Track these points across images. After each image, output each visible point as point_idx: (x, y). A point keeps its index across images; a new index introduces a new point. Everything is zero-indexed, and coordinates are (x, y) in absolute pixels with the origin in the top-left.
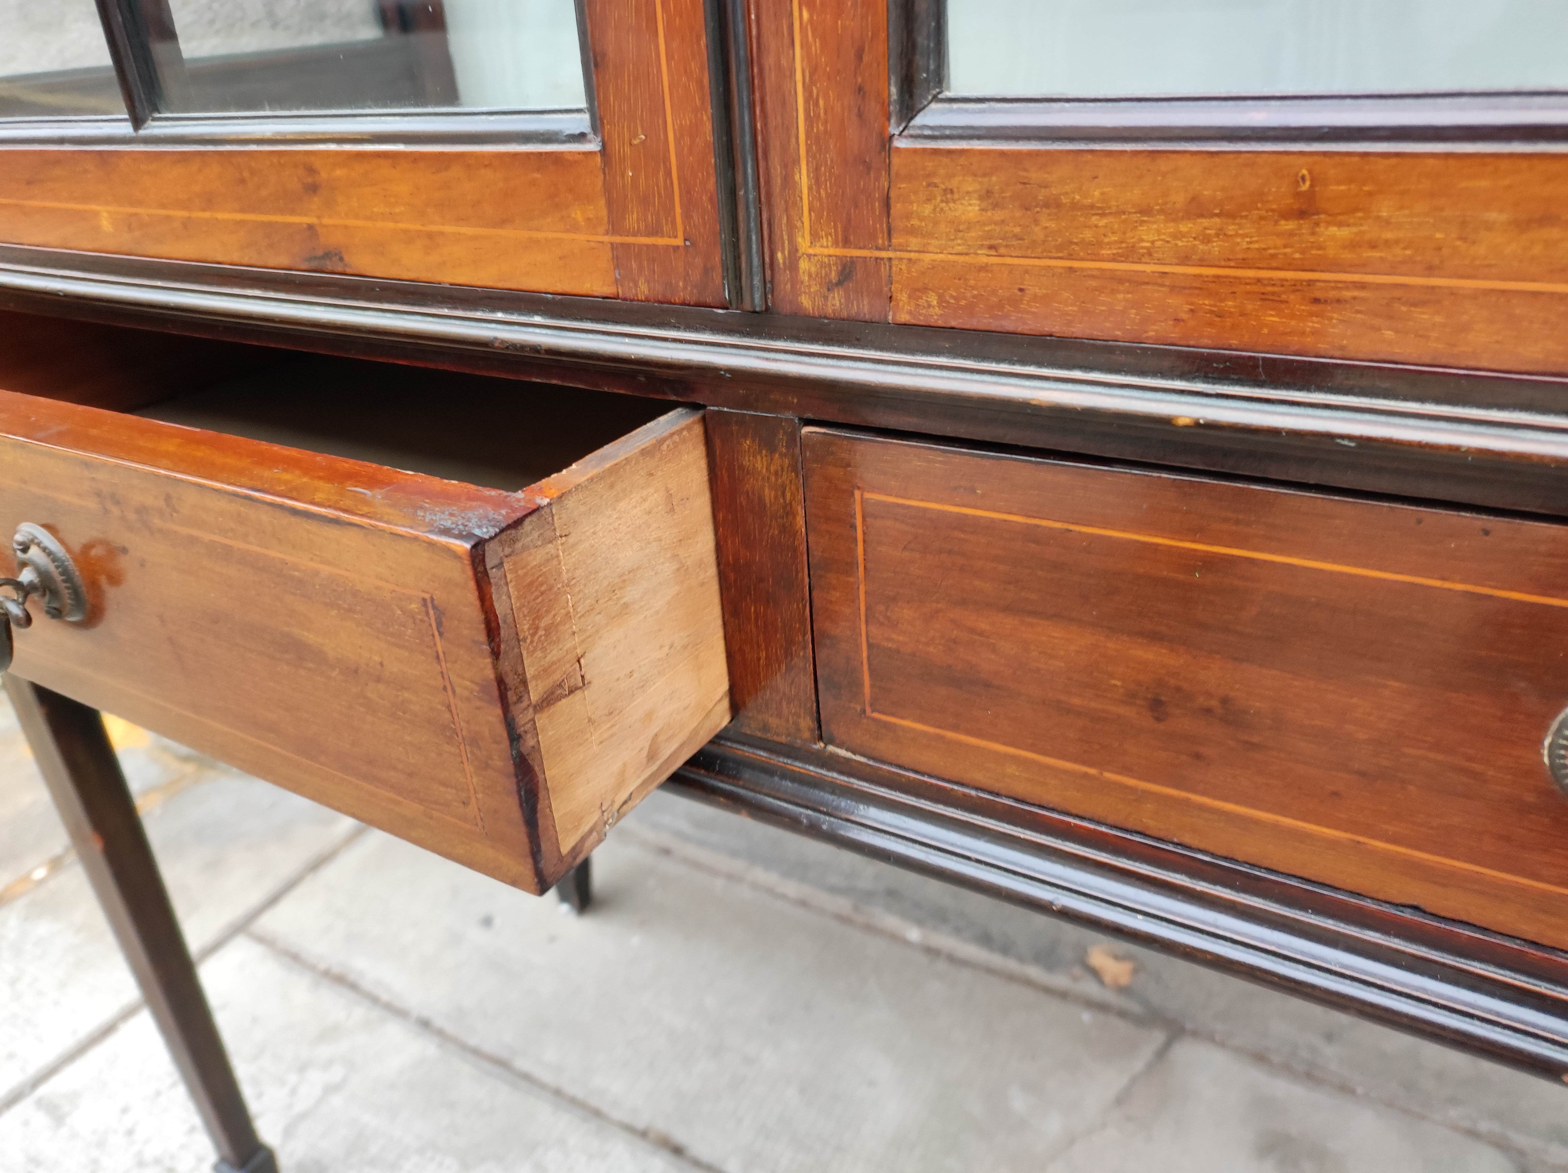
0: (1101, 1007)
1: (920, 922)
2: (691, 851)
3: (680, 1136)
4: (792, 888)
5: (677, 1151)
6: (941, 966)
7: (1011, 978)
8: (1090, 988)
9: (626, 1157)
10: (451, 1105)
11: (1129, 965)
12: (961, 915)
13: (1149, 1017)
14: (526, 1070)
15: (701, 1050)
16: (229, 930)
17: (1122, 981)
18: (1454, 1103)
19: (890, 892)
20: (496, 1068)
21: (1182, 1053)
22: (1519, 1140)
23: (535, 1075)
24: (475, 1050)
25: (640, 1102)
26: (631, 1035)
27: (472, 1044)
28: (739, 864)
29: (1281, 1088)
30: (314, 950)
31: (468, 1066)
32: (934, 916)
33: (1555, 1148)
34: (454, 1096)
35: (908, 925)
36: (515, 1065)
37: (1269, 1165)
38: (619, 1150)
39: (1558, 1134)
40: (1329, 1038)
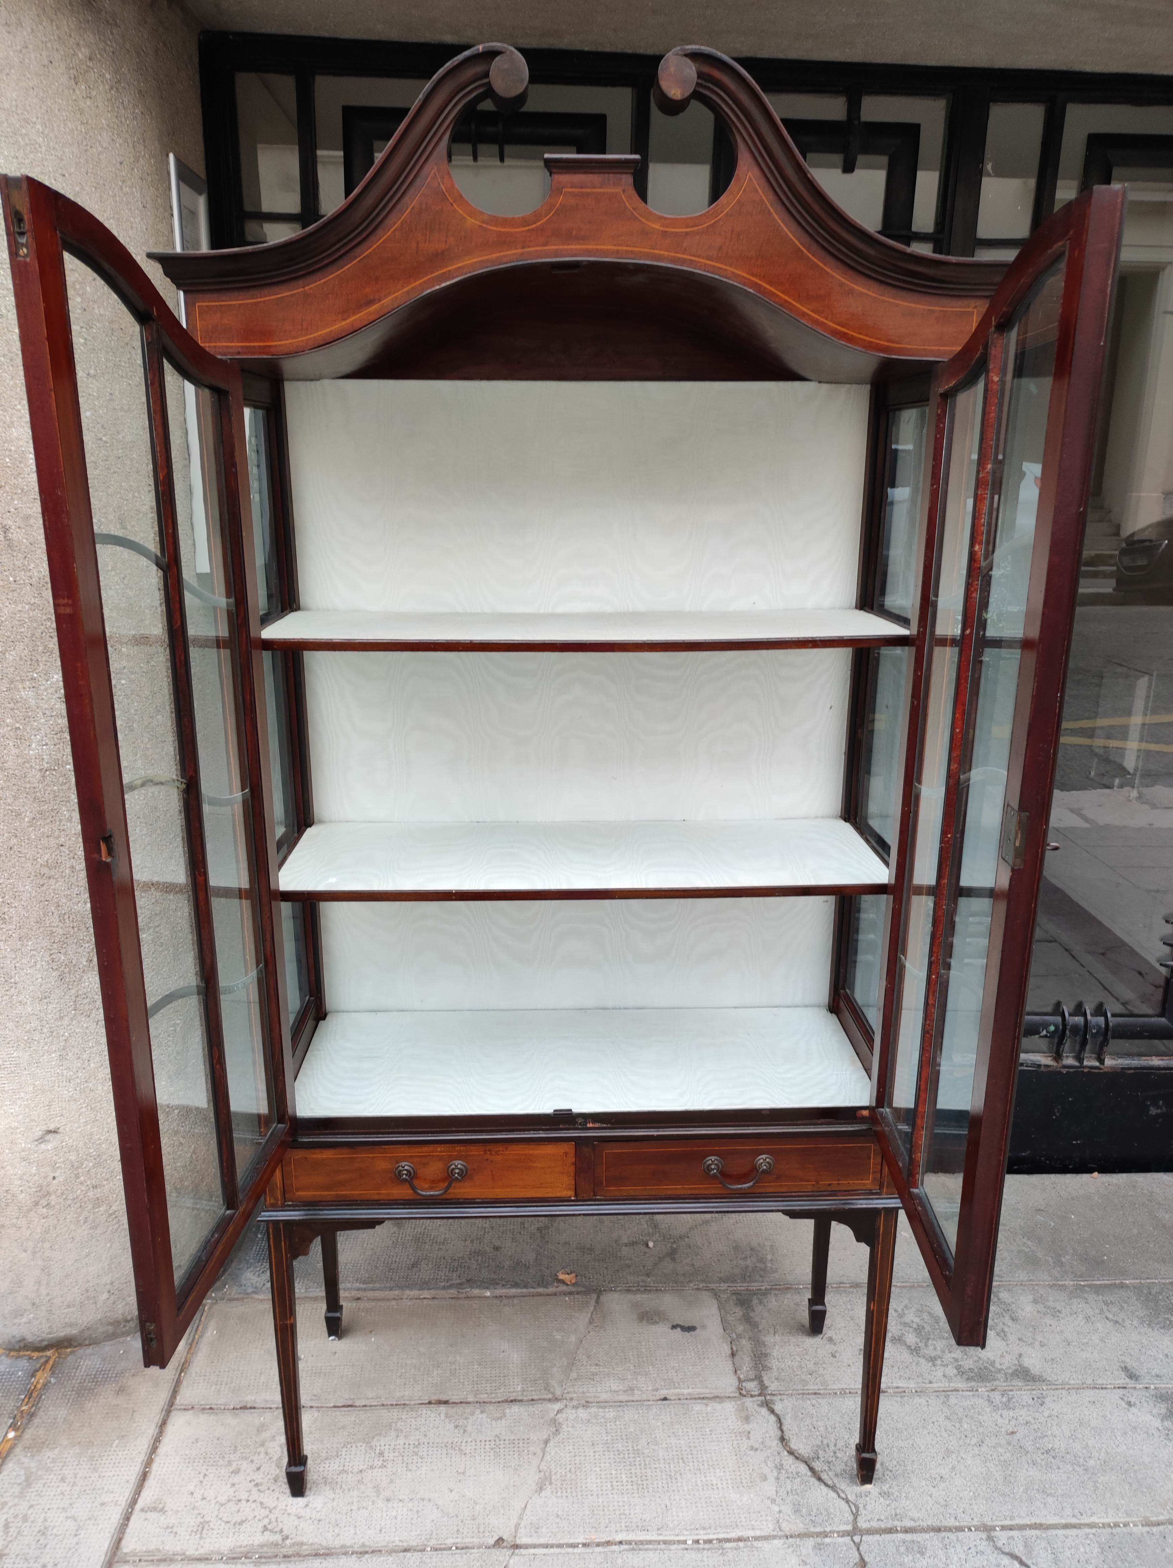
0: (571, 1293)
1: (487, 1288)
2: (370, 1294)
3: (444, 1398)
4: (426, 1294)
5: (446, 1402)
6: (505, 1301)
7: (533, 1295)
8: (564, 1288)
9: (429, 1412)
10: (343, 1427)
11: (573, 1275)
12: (502, 1279)
13: (588, 1291)
14: (364, 1404)
15: (431, 1368)
16: (164, 1412)
17: (573, 1281)
18: (690, 1281)
19: (468, 1281)
20: (349, 1408)
21: (604, 1298)
22: (712, 1286)
23: (369, 1404)
24: (335, 1407)
25: (421, 1394)
26: (399, 1374)
27: (332, 1405)
28: (396, 1292)
29: (639, 1297)
30: (219, 1402)
31: (338, 1413)
32: (492, 1283)
33: (722, 1285)
34: (342, 1424)
35: (484, 1291)
36: (357, 1404)
37: (644, 1322)
38: (424, 1411)
39: (721, 1280)
40: (648, 1275)
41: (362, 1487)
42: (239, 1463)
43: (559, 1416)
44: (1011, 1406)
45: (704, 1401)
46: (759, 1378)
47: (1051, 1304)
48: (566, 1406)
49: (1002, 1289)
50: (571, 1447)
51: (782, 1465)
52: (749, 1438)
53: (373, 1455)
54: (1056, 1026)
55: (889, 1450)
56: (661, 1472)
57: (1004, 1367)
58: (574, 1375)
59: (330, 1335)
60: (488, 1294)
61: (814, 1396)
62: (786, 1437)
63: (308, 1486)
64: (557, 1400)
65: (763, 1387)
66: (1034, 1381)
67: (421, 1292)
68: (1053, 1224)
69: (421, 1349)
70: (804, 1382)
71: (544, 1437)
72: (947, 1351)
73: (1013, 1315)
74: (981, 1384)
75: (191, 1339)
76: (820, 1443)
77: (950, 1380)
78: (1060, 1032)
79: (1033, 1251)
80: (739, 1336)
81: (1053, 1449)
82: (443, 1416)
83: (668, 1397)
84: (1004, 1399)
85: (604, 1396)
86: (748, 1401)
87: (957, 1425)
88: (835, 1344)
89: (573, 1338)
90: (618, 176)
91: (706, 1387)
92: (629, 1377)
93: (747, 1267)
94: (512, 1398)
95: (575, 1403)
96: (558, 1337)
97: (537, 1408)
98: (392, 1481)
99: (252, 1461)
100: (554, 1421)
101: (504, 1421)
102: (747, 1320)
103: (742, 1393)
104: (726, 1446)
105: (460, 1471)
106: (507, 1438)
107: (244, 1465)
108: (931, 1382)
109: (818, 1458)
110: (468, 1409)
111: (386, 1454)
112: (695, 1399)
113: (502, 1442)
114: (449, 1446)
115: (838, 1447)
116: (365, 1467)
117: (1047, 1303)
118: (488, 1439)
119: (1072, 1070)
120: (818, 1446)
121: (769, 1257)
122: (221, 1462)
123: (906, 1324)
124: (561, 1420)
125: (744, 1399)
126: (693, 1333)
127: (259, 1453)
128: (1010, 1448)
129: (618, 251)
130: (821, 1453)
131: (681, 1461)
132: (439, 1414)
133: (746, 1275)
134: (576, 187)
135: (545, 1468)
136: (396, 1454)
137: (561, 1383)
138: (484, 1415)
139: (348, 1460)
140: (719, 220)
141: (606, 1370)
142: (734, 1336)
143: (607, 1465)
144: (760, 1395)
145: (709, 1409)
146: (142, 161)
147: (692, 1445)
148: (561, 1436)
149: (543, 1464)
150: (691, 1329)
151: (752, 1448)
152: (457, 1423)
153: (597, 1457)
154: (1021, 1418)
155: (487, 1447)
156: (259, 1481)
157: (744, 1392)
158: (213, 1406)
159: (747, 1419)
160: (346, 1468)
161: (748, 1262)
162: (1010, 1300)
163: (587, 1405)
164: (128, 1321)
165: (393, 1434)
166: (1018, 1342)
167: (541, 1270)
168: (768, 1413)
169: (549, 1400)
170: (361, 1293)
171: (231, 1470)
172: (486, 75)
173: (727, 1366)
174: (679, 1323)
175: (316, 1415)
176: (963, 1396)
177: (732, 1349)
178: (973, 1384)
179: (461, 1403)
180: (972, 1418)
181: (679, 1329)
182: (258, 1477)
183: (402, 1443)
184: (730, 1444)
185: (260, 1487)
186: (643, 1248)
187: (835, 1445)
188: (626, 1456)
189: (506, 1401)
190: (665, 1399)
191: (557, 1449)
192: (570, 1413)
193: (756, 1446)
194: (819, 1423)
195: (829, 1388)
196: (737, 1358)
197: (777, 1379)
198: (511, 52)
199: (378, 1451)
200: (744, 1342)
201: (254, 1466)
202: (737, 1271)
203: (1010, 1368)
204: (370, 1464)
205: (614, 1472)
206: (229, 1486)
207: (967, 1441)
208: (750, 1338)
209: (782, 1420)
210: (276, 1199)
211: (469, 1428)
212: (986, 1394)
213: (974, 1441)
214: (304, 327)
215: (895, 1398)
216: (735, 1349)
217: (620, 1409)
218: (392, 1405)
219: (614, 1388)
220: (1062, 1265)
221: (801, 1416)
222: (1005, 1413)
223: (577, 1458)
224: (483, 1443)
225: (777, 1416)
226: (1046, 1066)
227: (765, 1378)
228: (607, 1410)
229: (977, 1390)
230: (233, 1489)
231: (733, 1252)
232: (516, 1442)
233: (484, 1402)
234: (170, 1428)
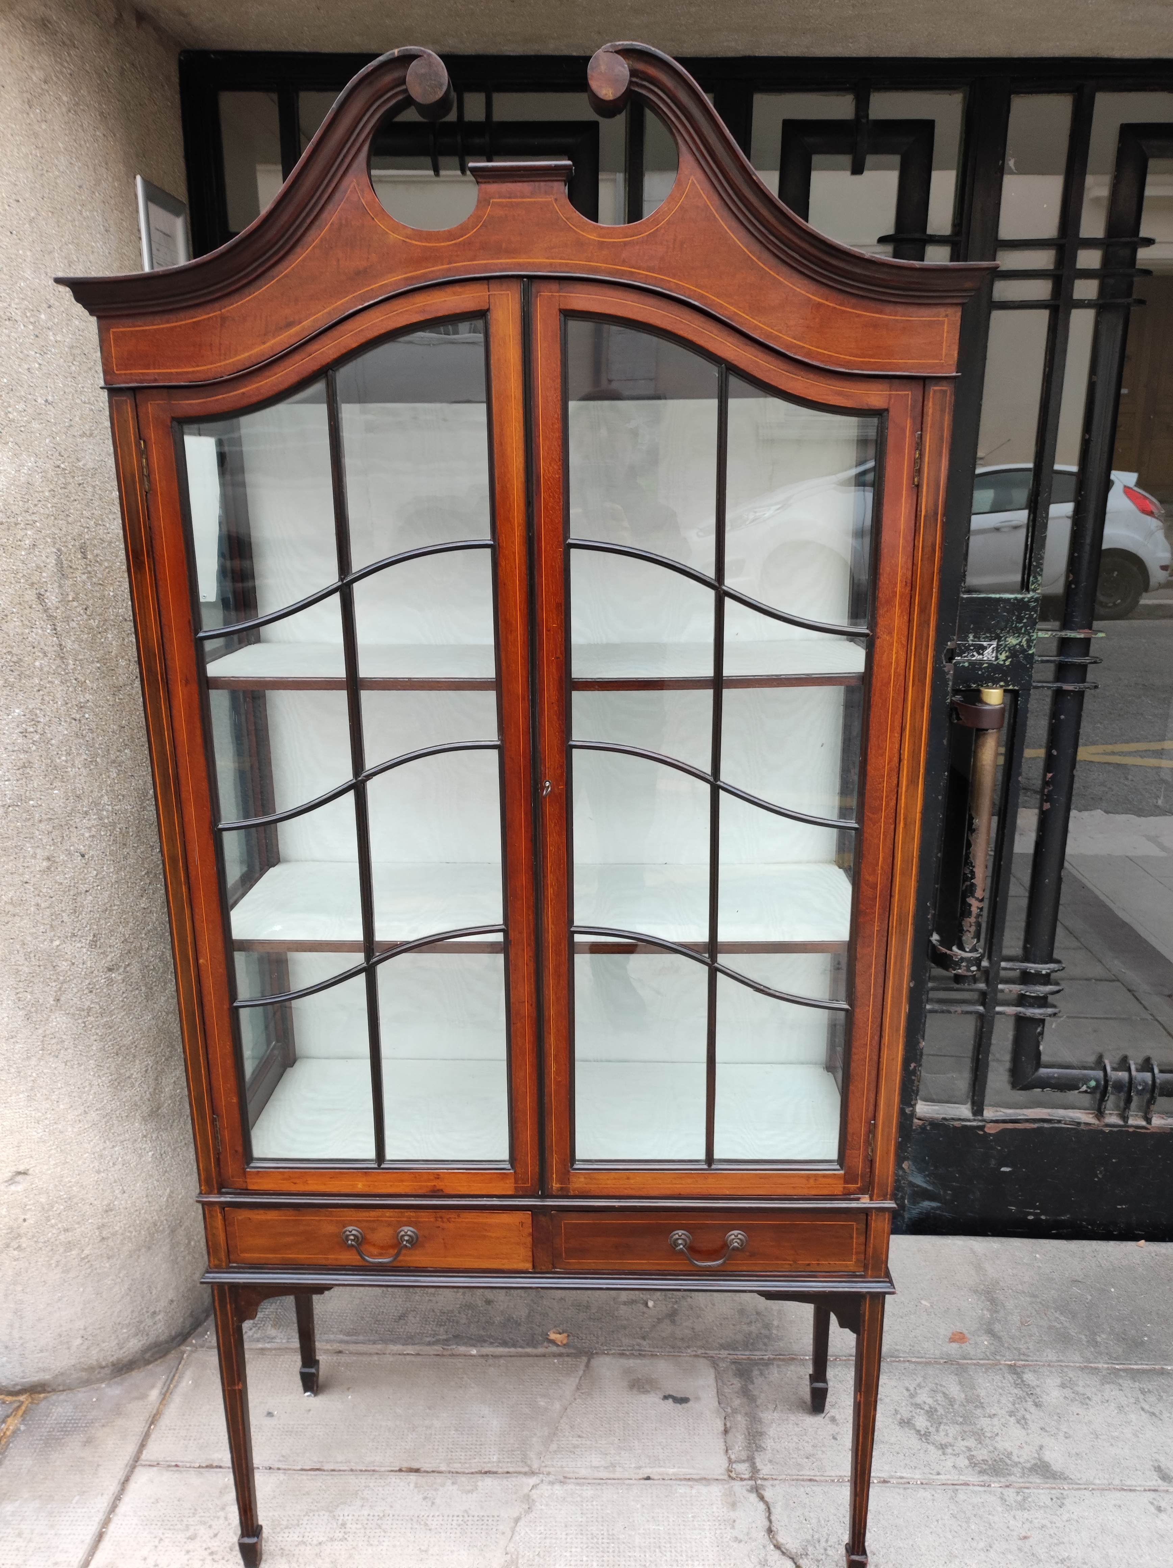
1: (474, 1346)
2: (353, 1347)
3: (415, 1465)
4: (410, 1349)
5: (417, 1471)
6: (491, 1361)
7: (521, 1356)
8: (554, 1349)
9: (398, 1481)
10: (308, 1493)
11: (566, 1335)
12: (490, 1336)
13: (579, 1353)
14: (332, 1468)
15: (406, 1431)
16: (128, 1468)
17: (565, 1342)
18: (688, 1347)
19: (456, 1337)
20: (318, 1472)
21: (595, 1362)
22: (711, 1353)
23: (337, 1468)
24: (302, 1470)
25: (392, 1460)
26: (372, 1437)
27: (299, 1468)
28: (379, 1347)
29: (632, 1362)
30: (185, 1459)
31: (304, 1477)
32: (479, 1341)
33: (722, 1352)
34: (307, 1490)
35: (470, 1349)
36: (325, 1468)
37: (635, 1391)
38: (394, 1480)
39: (722, 1347)
40: (644, 1338)
41: (320, 1561)
42: (197, 1527)
43: (533, 1491)
44: (1026, 1506)
45: (690, 1483)
46: (751, 1460)
47: (1080, 1389)
48: (542, 1481)
49: (1027, 1370)
50: (542, 1528)
51: (766, 1560)
52: (733, 1527)
53: (335, 1526)
54: (1097, 1081)
55: (885, 1550)
56: (636, 1561)
57: (1022, 1460)
58: (554, 1447)
59: (305, 1391)
60: (474, 1352)
61: (808, 1483)
62: (774, 1529)
63: (264, 1557)
64: (533, 1473)
65: (754, 1470)
66: (1055, 1478)
67: (405, 1347)
68: (1089, 1297)
69: (398, 1410)
70: (800, 1466)
71: (516, 1515)
72: (960, 1438)
73: (1037, 1400)
74: (994, 1479)
75: (165, 1389)
76: (810, 1538)
77: (960, 1471)
78: (1102, 1087)
79: (1065, 1328)
80: (735, 1411)
81: (1069, 1558)
82: (412, 1485)
83: (652, 1476)
84: (1019, 1498)
85: (583, 1472)
86: (737, 1485)
87: (964, 1525)
88: (837, 1425)
89: (557, 1406)
90: (550, 184)
91: (693, 1467)
92: (613, 1452)
93: (750, 1333)
94: (486, 1469)
95: (552, 1478)
96: (542, 1403)
97: (514, 1481)
98: (351, 1556)
99: (210, 1527)
100: (527, 1498)
101: (475, 1495)
102: (745, 1393)
103: (731, 1476)
104: (708, 1535)
105: (423, 1548)
106: (476, 1514)
107: (202, 1530)
108: (938, 1474)
109: (807, 1554)
110: (439, 1479)
111: (349, 1525)
112: (680, 1480)
113: (470, 1518)
114: (415, 1520)
115: (829, 1543)
116: (324, 1539)
117: (1076, 1388)
118: (456, 1514)
119: (1115, 1129)
120: (808, 1541)
121: (776, 1323)
122: (179, 1526)
123: (918, 1406)
124: (535, 1497)
125: (733, 1483)
126: (684, 1405)
127: (218, 1518)
128: (1020, 1555)
129: (551, 264)
130: (810, 1549)
131: (657, 1550)
132: (409, 1484)
133: (749, 1343)
134: (505, 197)
135: (513, 1550)
136: (359, 1526)
137: (539, 1454)
138: (455, 1487)
139: (308, 1530)
140: (661, 227)
141: (588, 1442)
142: (729, 1410)
143: (579, 1550)
144: (751, 1479)
145: (694, 1491)
146: (104, 184)
147: (671, 1532)
148: (532, 1515)
149: (512, 1545)
150: (683, 1400)
151: (737, 1540)
152: (425, 1494)
153: (568, 1540)
154: (1036, 1521)
155: (454, 1523)
156: (213, 1549)
157: (733, 1475)
158: (179, 1464)
159: (733, 1505)
160: (305, 1540)
161: (753, 1328)
162: (1034, 1384)
163: (564, 1480)
164: (103, 1368)
165: (359, 1502)
166: (1040, 1431)
167: (532, 1328)
168: (757, 1499)
169: (525, 1474)
170: (343, 1345)
171: (188, 1535)
172: (403, 81)
173: (720, 1445)
174: (671, 1393)
175: (281, 1479)
176: (973, 1492)
177: (725, 1425)
178: (986, 1478)
179: (433, 1472)
180: (981, 1517)
181: (671, 1400)
182: (214, 1544)
183: (366, 1513)
184: (713, 1533)
185: (214, 1556)
186: (642, 1307)
187: (827, 1541)
188: (600, 1541)
189: (480, 1472)
190: (648, 1478)
191: (527, 1530)
192: (545, 1489)
193: (741, 1537)
194: (812, 1515)
195: (826, 1474)
196: (730, 1435)
197: (770, 1461)
198: (429, 55)
199: (340, 1522)
200: (739, 1418)
201: (211, 1533)
202: (740, 1337)
203: (1028, 1461)
204: (331, 1536)
205: (585, 1559)
206: (183, 1553)
207: (974, 1544)
208: (746, 1414)
209: (772, 1510)
210: (220, 1260)
211: (438, 1501)
212: (1000, 1490)
213: (982, 1545)
214: (223, 352)
215: (897, 1490)
216: (728, 1425)
217: (599, 1487)
218: (361, 1471)
219: (595, 1464)
220: (1096, 1344)
221: (793, 1505)
222: (1019, 1513)
223: (548, 1541)
224: (450, 1518)
225: (767, 1504)
226: (1086, 1124)
227: (758, 1461)
228: (585, 1488)
229: (989, 1486)
230: (187, 1557)
231: (737, 1316)
232: (485, 1519)
233: (457, 1473)
234: (132, 1486)
